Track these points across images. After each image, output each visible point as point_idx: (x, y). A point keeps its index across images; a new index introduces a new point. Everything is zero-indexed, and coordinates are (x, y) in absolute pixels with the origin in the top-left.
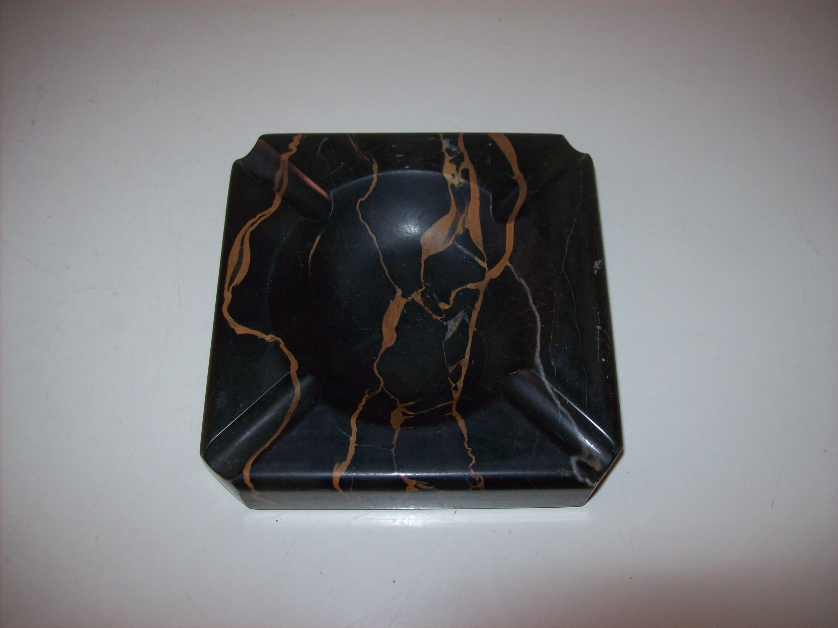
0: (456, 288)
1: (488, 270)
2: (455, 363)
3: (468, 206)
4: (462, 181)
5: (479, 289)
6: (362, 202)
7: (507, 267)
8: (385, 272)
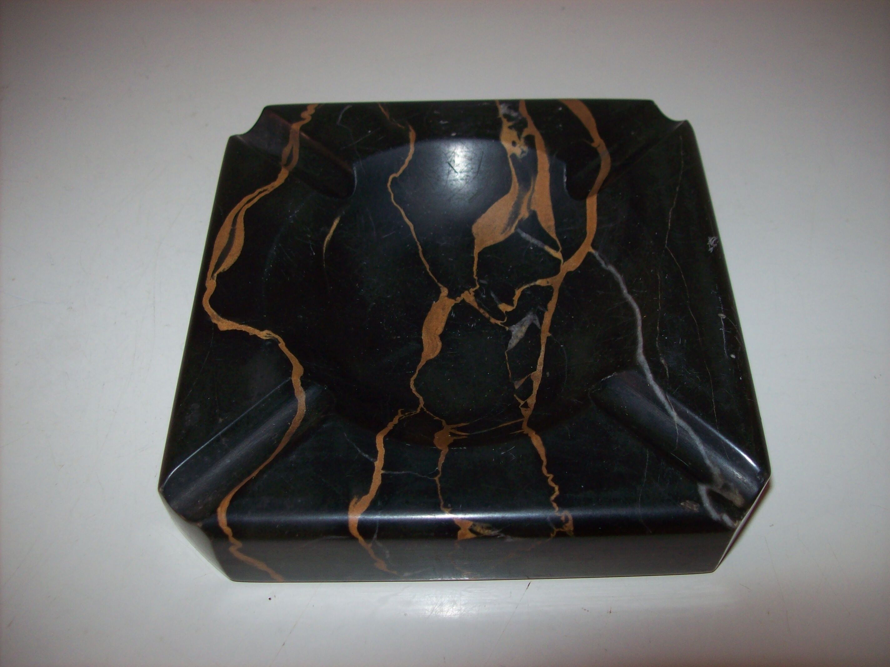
0: (522, 286)
1: (564, 261)
2: (523, 377)
3: (535, 180)
4: (526, 149)
5: (553, 286)
6: (394, 179)
7: (589, 254)
8: (425, 268)
